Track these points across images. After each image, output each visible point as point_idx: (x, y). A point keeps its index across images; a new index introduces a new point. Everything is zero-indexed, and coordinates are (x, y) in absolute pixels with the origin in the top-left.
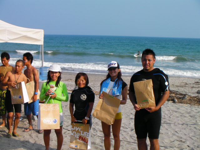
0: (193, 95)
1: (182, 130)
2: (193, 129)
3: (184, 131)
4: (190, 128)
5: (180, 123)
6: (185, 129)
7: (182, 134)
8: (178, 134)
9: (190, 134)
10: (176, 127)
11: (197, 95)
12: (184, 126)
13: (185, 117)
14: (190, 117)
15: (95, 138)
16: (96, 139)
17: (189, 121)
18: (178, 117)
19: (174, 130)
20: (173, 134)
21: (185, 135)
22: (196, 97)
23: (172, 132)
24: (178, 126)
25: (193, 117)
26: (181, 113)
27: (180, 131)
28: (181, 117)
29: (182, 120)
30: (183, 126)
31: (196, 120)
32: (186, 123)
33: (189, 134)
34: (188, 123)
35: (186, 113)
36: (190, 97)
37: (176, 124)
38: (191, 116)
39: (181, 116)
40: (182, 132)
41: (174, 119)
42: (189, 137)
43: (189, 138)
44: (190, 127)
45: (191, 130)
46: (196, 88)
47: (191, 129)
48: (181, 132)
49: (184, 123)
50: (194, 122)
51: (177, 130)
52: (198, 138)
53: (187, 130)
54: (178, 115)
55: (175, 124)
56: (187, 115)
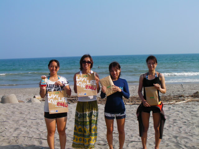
15: (32, 140)
16: (34, 141)
52: (127, 129)
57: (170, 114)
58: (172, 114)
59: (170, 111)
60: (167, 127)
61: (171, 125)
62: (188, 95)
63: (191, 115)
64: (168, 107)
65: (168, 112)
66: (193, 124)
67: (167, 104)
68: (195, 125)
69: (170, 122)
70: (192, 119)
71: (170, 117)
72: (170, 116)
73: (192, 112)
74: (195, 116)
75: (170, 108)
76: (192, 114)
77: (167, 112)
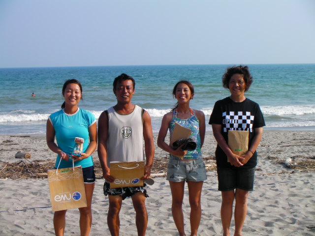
0: (11, 162)
1: (27, 221)
2: (49, 216)
3: (32, 222)
4: (41, 215)
5: (18, 209)
6: (32, 218)
7: (30, 228)
8: (24, 229)
9: (47, 226)
10: (14, 216)
11: (17, 160)
12: (29, 213)
13: (23, 195)
14: (32, 196)
17: (33, 203)
18: (10, 198)
19: (10, 223)
20: (12, 231)
21: (38, 229)
22: (18, 164)
23: (10, 229)
24: (16, 214)
25: (38, 194)
26: (11, 190)
27: (25, 224)
28: (15, 197)
29: (20, 203)
30: (26, 213)
31: (47, 198)
32: (31, 207)
33: (45, 226)
34: (34, 206)
35: (22, 189)
36: (6, 165)
37: (11, 211)
38: (35, 194)
39: (14, 195)
40: (29, 224)
41: (4, 203)
42: (47, 231)
43: (49, 233)
44: (41, 212)
45: (46, 218)
46: (8, 152)
47: (44, 217)
48: (27, 225)
49: (26, 207)
50: (45, 202)
51: (17, 222)
53: (38, 219)
54: (7, 195)
55: (9, 211)
56: (26, 192)
57: (162, 198)
58: (165, 198)
59: (162, 191)
60: (155, 225)
61: (163, 222)
62: (207, 156)
63: (208, 199)
64: (159, 181)
65: (159, 192)
66: (209, 217)
67: (159, 177)
68: (214, 218)
69: (161, 215)
70: (209, 206)
71: (161, 204)
72: (162, 201)
73: (211, 192)
74: (215, 200)
75: (164, 183)
76: (209, 195)
77: (156, 192)
